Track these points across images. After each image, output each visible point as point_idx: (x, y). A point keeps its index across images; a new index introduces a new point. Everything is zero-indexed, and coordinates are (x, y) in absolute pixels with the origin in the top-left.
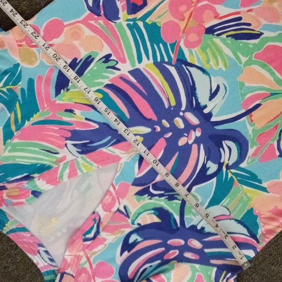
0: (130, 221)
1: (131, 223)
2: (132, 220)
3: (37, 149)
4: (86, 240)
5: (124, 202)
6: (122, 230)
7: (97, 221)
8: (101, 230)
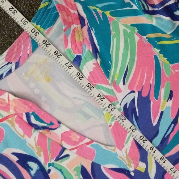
0: (53, 161)
1: (50, 162)
2: (53, 164)
3: (128, 61)
4: (28, 115)
5: (73, 155)
6: (42, 154)
7: (50, 127)
8: (41, 131)
